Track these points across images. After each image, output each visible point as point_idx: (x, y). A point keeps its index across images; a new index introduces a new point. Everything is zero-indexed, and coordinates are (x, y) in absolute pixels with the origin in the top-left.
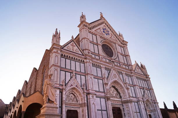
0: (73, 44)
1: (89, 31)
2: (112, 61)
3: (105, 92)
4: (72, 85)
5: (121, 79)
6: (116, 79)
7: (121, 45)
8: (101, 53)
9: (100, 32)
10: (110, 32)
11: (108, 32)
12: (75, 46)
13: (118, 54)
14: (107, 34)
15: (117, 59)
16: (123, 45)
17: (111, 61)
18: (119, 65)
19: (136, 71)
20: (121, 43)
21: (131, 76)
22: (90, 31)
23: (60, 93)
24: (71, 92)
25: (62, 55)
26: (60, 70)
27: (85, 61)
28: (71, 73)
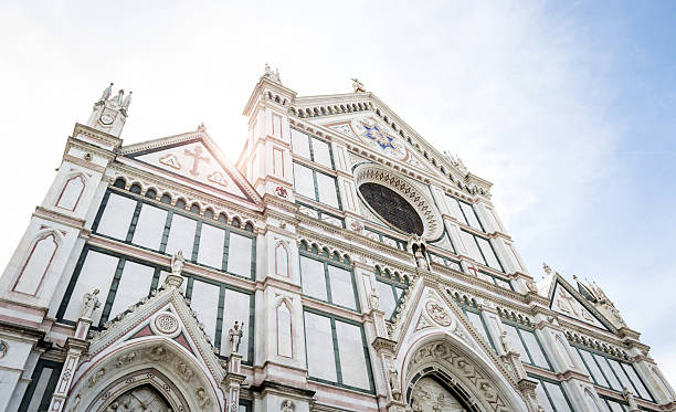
0: (197, 149)
1: (293, 122)
2: (415, 247)
3: (380, 391)
4: (148, 330)
6: (447, 331)
7: (461, 193)
8: (355, 205)
9: (350, 134)
10: (399, 141)
11: (390, 139)
12: (207, 160)
13: (448, 223)
14: (384, 146)
15: (445, 244)
16: (467, 195)
17: (410, 246)
19: (555, 307)
20: (459, 186)
21: (532, 329)
22: (298, 120)
23: (47, 373)
24: (142, 379)
25: (121, 182)
26: (87, 247)
27: (258, 224)
28: (158, 268)
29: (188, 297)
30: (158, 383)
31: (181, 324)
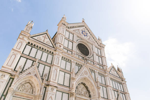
0: (45, 36)
1: (66, 29)
2: (85, 59)
3: (70, 87)
4: (30, 73)
5: (92, 77)
6: (87, 76)
7: (99, 47)
9: (78, 33)
10: (89, 34)
11: (87, 34)
12: (47, 38)
13: (94, 53)
14: (85, 36)
15: (92, 58)
16: (100, 47)
17: (84, 59)
18: (92, 63)
19: (110, 73)
20: (99, 45)
21: (104, 76)
22: (68, 29)
23: (11, 80)
24: (28, 81)
25: (29, 43)
26: (21, 56)
27: (54, 53)
28: (34, 61)
29: (38, 67)
30: (31, 82)
31: (36, 72)
